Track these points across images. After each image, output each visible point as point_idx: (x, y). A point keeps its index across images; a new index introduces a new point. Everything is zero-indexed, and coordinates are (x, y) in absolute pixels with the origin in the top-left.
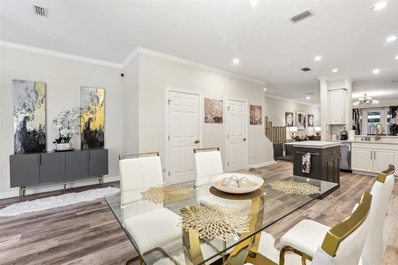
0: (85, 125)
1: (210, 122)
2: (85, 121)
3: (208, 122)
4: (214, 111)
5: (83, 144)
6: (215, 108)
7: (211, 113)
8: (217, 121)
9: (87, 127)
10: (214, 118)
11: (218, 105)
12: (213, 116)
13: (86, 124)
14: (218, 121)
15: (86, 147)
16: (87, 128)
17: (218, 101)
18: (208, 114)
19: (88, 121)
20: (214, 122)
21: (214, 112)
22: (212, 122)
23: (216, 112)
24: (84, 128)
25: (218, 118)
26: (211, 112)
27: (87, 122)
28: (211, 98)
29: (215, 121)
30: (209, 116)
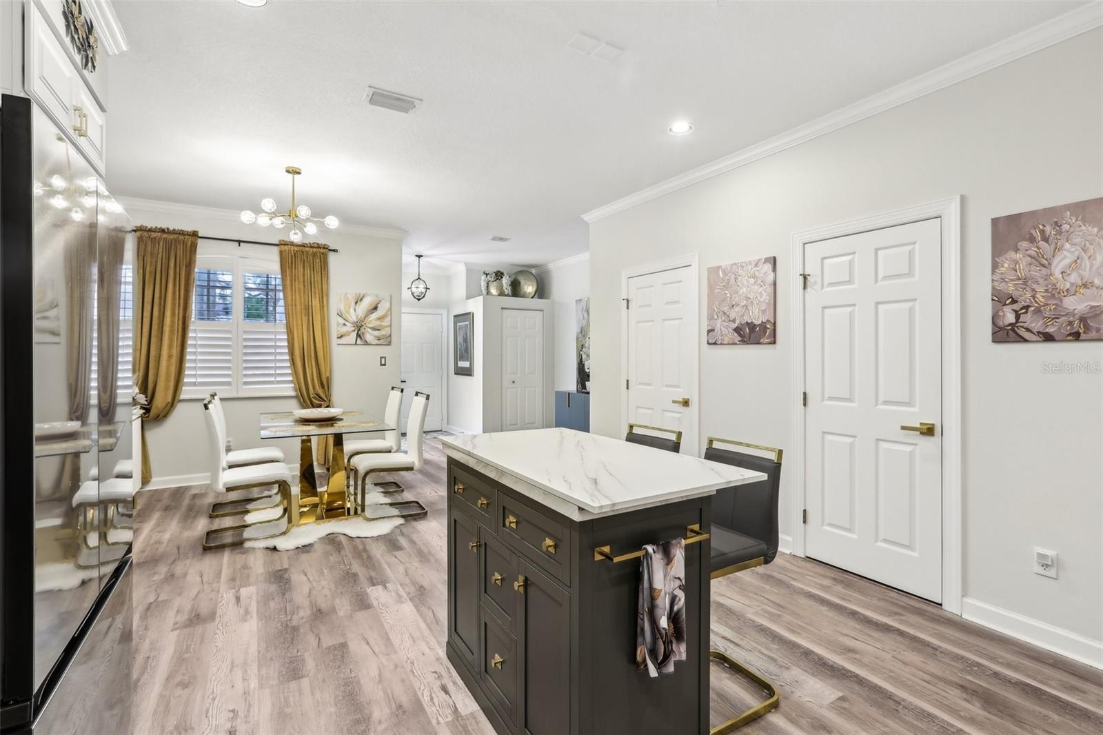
1: (721, 344)
3: (715, 343)
4: (738, 305)
6: (741, 292)
7: (725, 314)
8: (750, 337)
10: (737, 330)
11: (752, 281)
12: (734, 321)
14: (752, 336)
17: (754, 264)
18: (716, 317)
20: (736, 344)
21: (737, 309)
22: (728, 344)
23: (743, 306)
25: (752, 326)
26: (726, 309)
28: (725, 263)
29: (740, 339)
30: (719, 325)
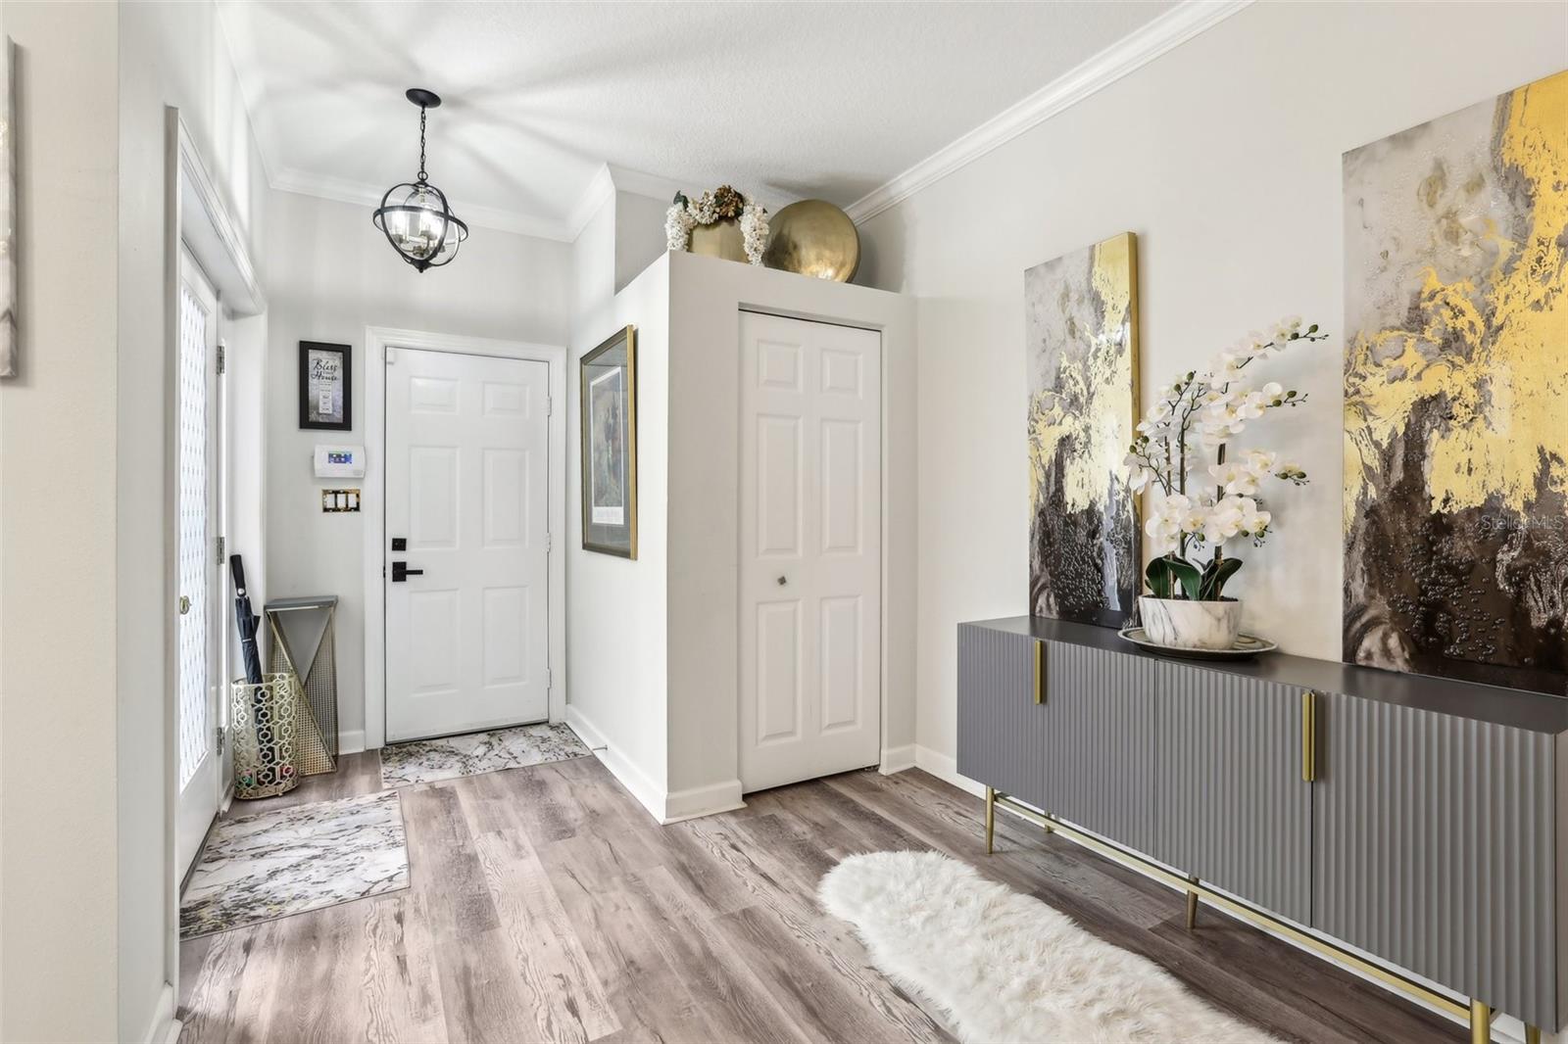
0: (1376, 464)
2: (1383, 435)
5: (1358, 625)
9: (1400, 485)
13: (1387, 458)
15: (1386, 652)
16: (1392, 493)
19: (1401, 430)
24: (1372, 492)
27: (1393, 435)
